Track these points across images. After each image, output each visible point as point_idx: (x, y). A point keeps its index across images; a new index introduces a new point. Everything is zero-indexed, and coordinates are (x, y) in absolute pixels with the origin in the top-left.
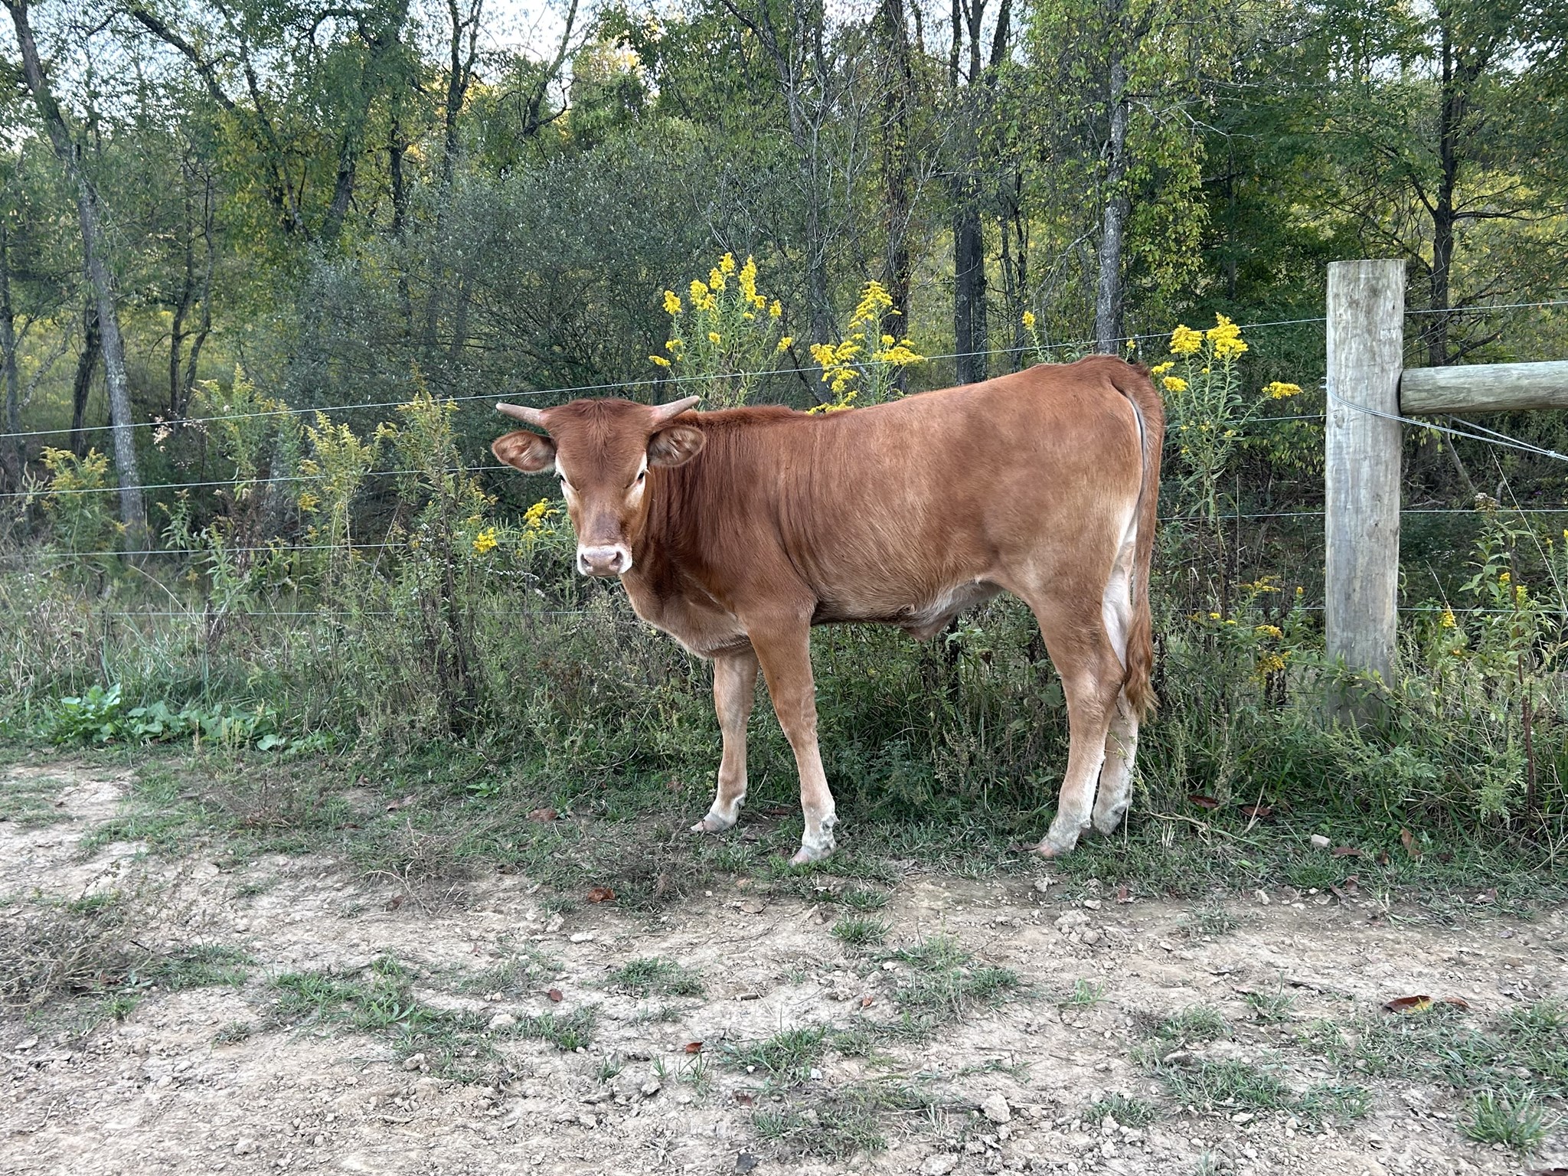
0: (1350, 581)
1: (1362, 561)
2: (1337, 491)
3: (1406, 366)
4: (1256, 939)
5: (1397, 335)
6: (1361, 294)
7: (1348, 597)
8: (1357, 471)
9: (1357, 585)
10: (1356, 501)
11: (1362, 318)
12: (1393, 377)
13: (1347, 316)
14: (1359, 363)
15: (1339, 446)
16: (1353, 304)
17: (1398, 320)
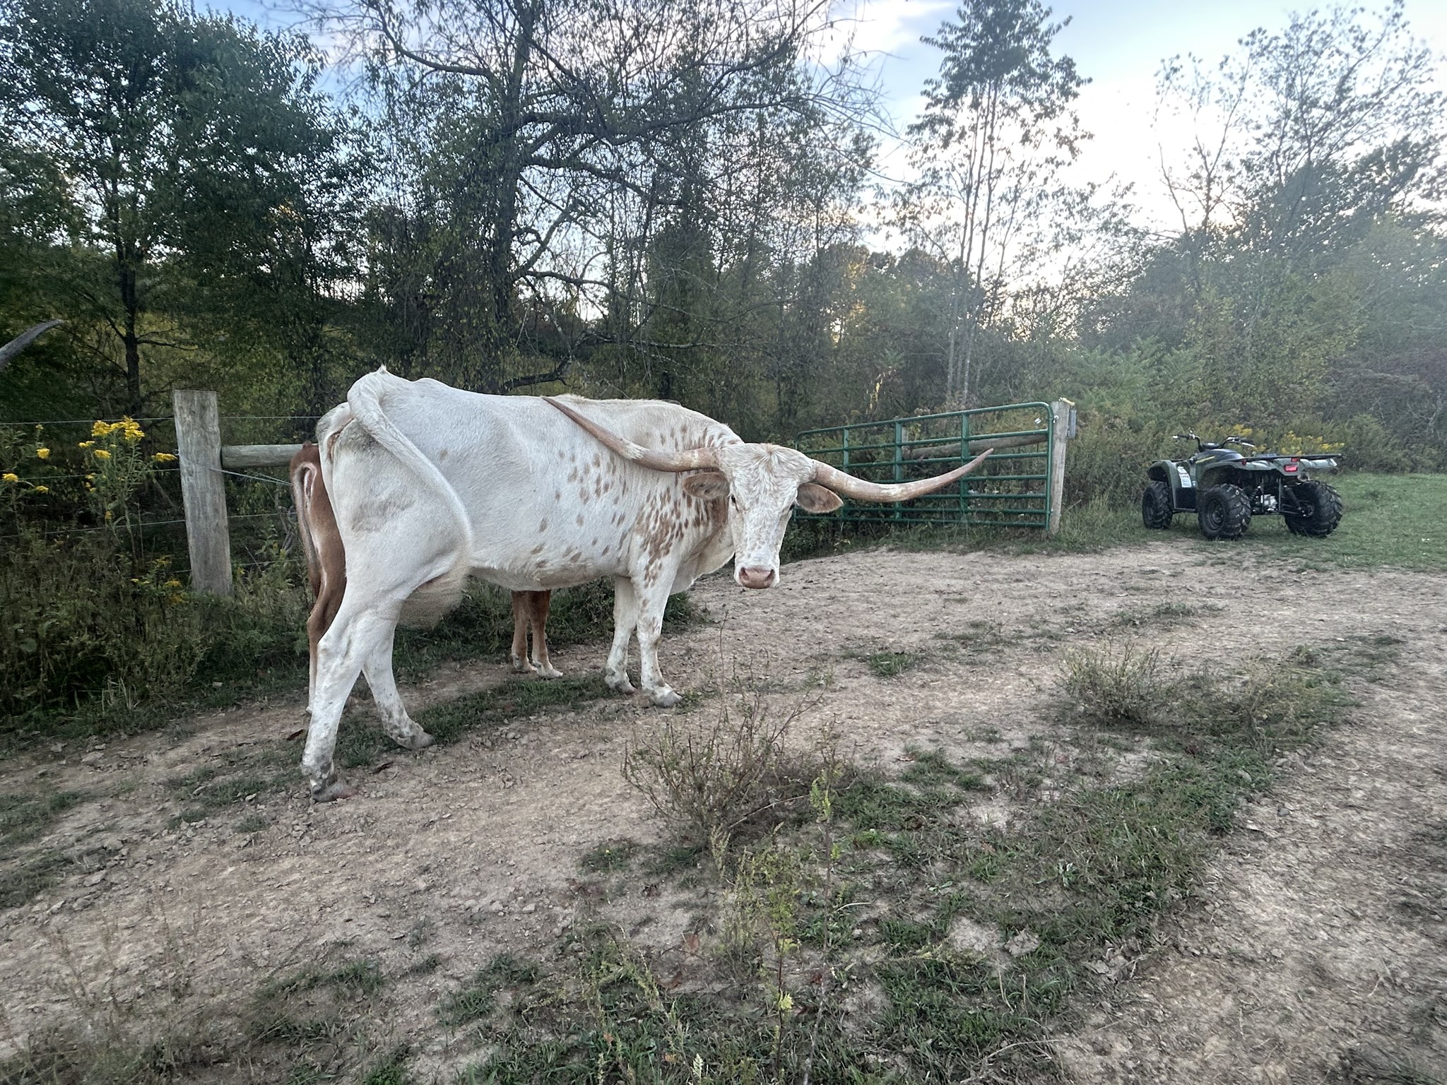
0: (206, 555)
1: (212, 543)
2: (193, 509)
3: (222, 445)
4: (208, 734)
5: (217, 429)
6: (196, 408)
7: (206, 563)
8: (203, 498)
9: (211, 556)
10: (205, 513)
11: (198, 420)
12: (217, 451)
13: (189, 419)
14: (199, 443)
15: (191, 486)
16: (192, 413)
17: (216, 422)
